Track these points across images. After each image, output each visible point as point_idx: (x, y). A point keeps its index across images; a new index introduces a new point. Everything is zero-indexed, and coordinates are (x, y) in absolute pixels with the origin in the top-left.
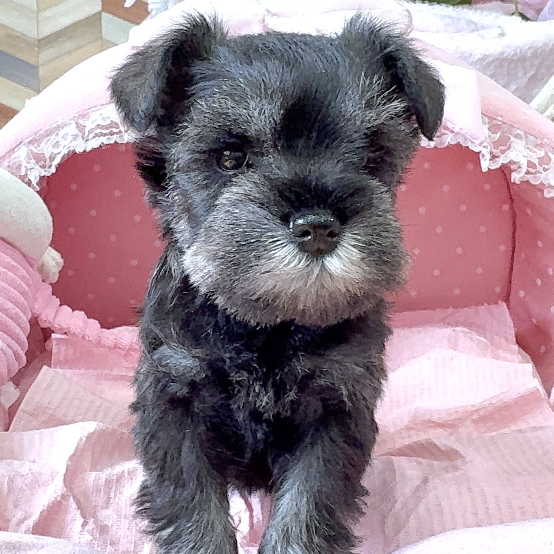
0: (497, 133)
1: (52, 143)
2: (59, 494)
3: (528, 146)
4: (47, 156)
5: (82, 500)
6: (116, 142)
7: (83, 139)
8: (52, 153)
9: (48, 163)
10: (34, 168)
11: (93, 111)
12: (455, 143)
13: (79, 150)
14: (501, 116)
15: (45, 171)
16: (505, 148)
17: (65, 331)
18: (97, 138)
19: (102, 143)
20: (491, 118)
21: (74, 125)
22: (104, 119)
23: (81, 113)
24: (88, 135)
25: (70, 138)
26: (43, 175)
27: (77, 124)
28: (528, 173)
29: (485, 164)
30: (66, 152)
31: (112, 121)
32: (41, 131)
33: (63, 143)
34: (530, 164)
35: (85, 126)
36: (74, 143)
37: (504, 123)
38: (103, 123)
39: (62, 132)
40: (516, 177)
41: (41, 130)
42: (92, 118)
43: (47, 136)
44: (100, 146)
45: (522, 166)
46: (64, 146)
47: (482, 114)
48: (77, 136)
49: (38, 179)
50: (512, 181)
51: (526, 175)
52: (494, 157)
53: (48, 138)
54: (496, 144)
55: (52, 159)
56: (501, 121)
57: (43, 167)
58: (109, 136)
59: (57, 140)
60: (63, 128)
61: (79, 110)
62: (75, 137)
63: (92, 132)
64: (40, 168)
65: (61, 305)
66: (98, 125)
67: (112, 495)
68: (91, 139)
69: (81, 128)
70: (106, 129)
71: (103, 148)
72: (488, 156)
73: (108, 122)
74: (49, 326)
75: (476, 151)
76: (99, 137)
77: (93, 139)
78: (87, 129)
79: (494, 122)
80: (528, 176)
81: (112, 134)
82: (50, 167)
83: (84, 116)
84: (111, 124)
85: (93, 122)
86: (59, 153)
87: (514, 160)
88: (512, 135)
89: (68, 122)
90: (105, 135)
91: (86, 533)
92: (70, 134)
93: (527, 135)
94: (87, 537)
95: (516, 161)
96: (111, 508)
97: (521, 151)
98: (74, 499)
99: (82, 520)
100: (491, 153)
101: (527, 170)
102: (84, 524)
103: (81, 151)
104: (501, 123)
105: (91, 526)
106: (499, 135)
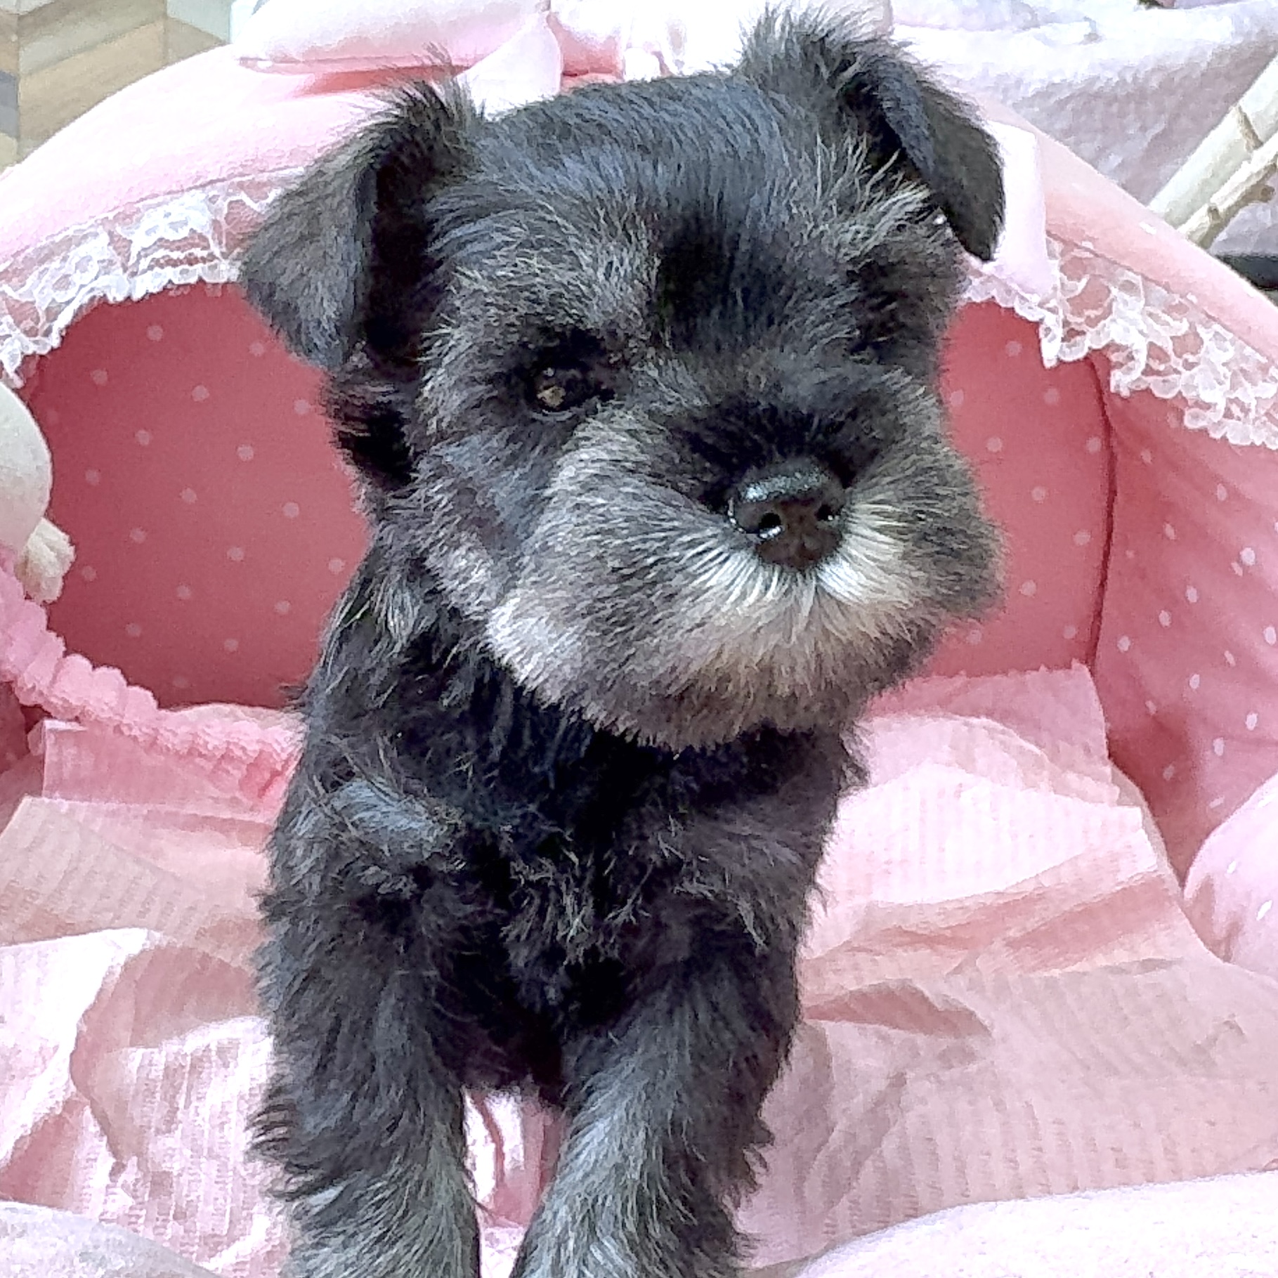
0: (1079, 279)
1: (53, 277)
2: (60, 1099)
3: (1149, 309)
4: (42, 307)
5: (110, 1113)
6: (201, 280)
7: (125, 271)
8: (54, 300)
9: (42, 325)
10: (9, 336)
11: (150, 207)
12: (985, 298)
13: (116, 296)
14: (1091, 239)
15: (36, 342)
16: (1098, 312)
17: (77, 713)
18: (157, 269)
19: (170, 282)
20: (1069, 245)
21: (104, 238)
22: (174, 226)
23: (121, 210)
24: (138, 262)
25: (94, 268)
26: (30, 352)
27: (111, 234)
28: (1148, 371)
29: (1052, 351)
30: (86, 300)
31: (193, 231)
32: (28, 251)
33: (77, 279)
34: (1155, 352)
35: (131, 242)
36: (103, 281)
37: (1096, 255)
38: (172, 236)
39: (76, 254)
40: (1121, 381)
41: (27, 247)
42: (146, 224)
43: (42, 262)
44: (165, 288)
45: (1136, 356)
46: (82, 286)
47: (1048, 233)
48: (111, 262)
49: (18, 363)
50: (1112, 389)
51: (1144, 378)
52: (1071, 334)
53: (46, 266)
54: (1078, 304)
55: (52, 314)
56: (1091, 252)
57: (30, 333)
58: (186, 267)
59: (63, 271)
60: (78, 245)
61: (116, 203)
62: (106, 267)
63: (146, 256)
64: (23, 336)
65: (66, 654)
66: (161, 239)
67: (181, 1102)
68: (144, 272)
69: (120, 245)
70: (178, 248)
71: (171, 293)
72: (1059, 332)
73: (184, 233)
74: (40, 701)
75: (1030, 318)
76: (162, 267)
77: (149, 272)
78: (134, 251)
79: (1076, 253)
80: (1150, 379)
81: (192, 261)
82: (47, 333)
83: (127, 216)
84: (192, 238)
85: (148, 233)
86: (68, 303)
87: (1118, 341)
88: (1115, 283)
89: (92, 230)
90: (174, 263)
91: (118, 1190)
92: (96, 258)
93: (1149, 283)
94: (122, 1201)
95: (1124, 343)
96: (178, 1133)
97: (1133, 322)
98: (93, 1112)
99: (112, 1161)
100: (1066, 323)
101: (1147, 365)
102: (116, 1171)
103: (120, 298)
104: (1088, 255)
105: (130, 1175)
106: (1084, 281)
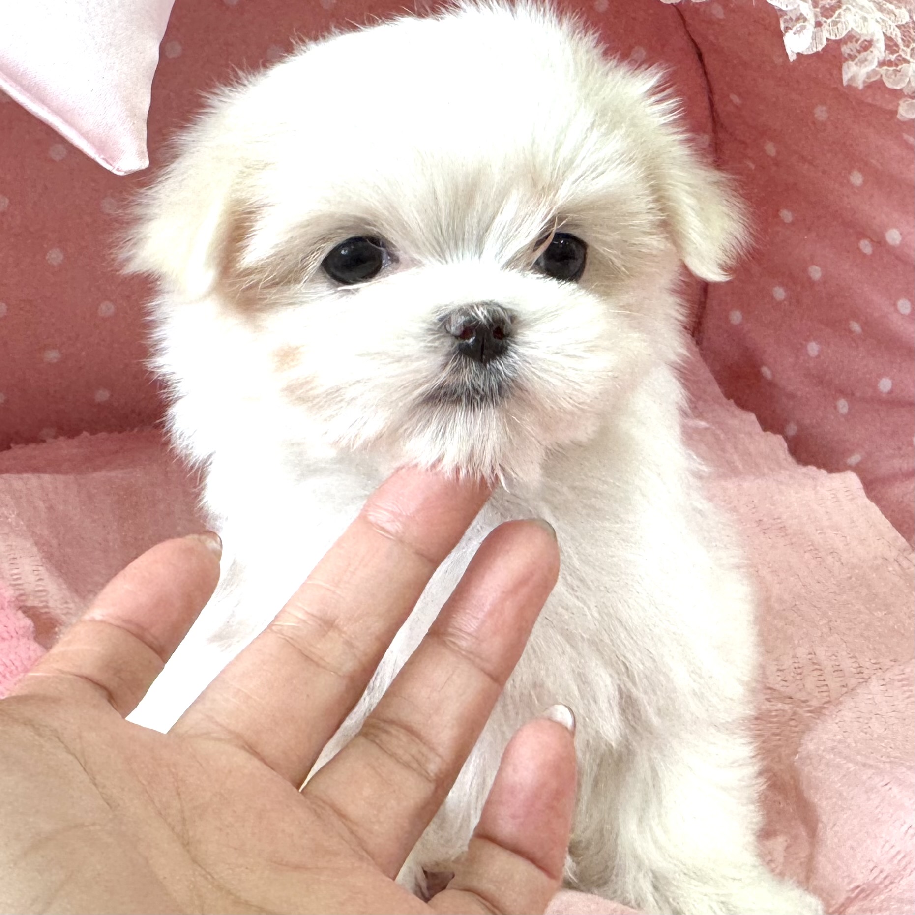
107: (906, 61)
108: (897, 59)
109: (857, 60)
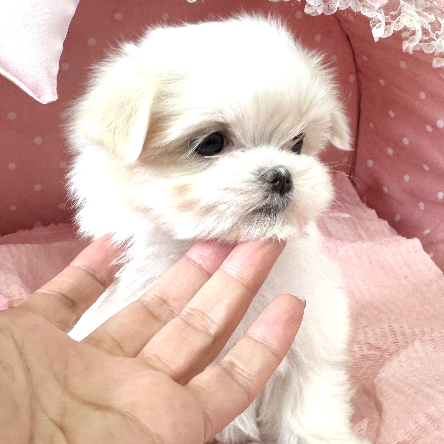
107: (433, 40)
108: (429, 39)
109: (409, 40)
